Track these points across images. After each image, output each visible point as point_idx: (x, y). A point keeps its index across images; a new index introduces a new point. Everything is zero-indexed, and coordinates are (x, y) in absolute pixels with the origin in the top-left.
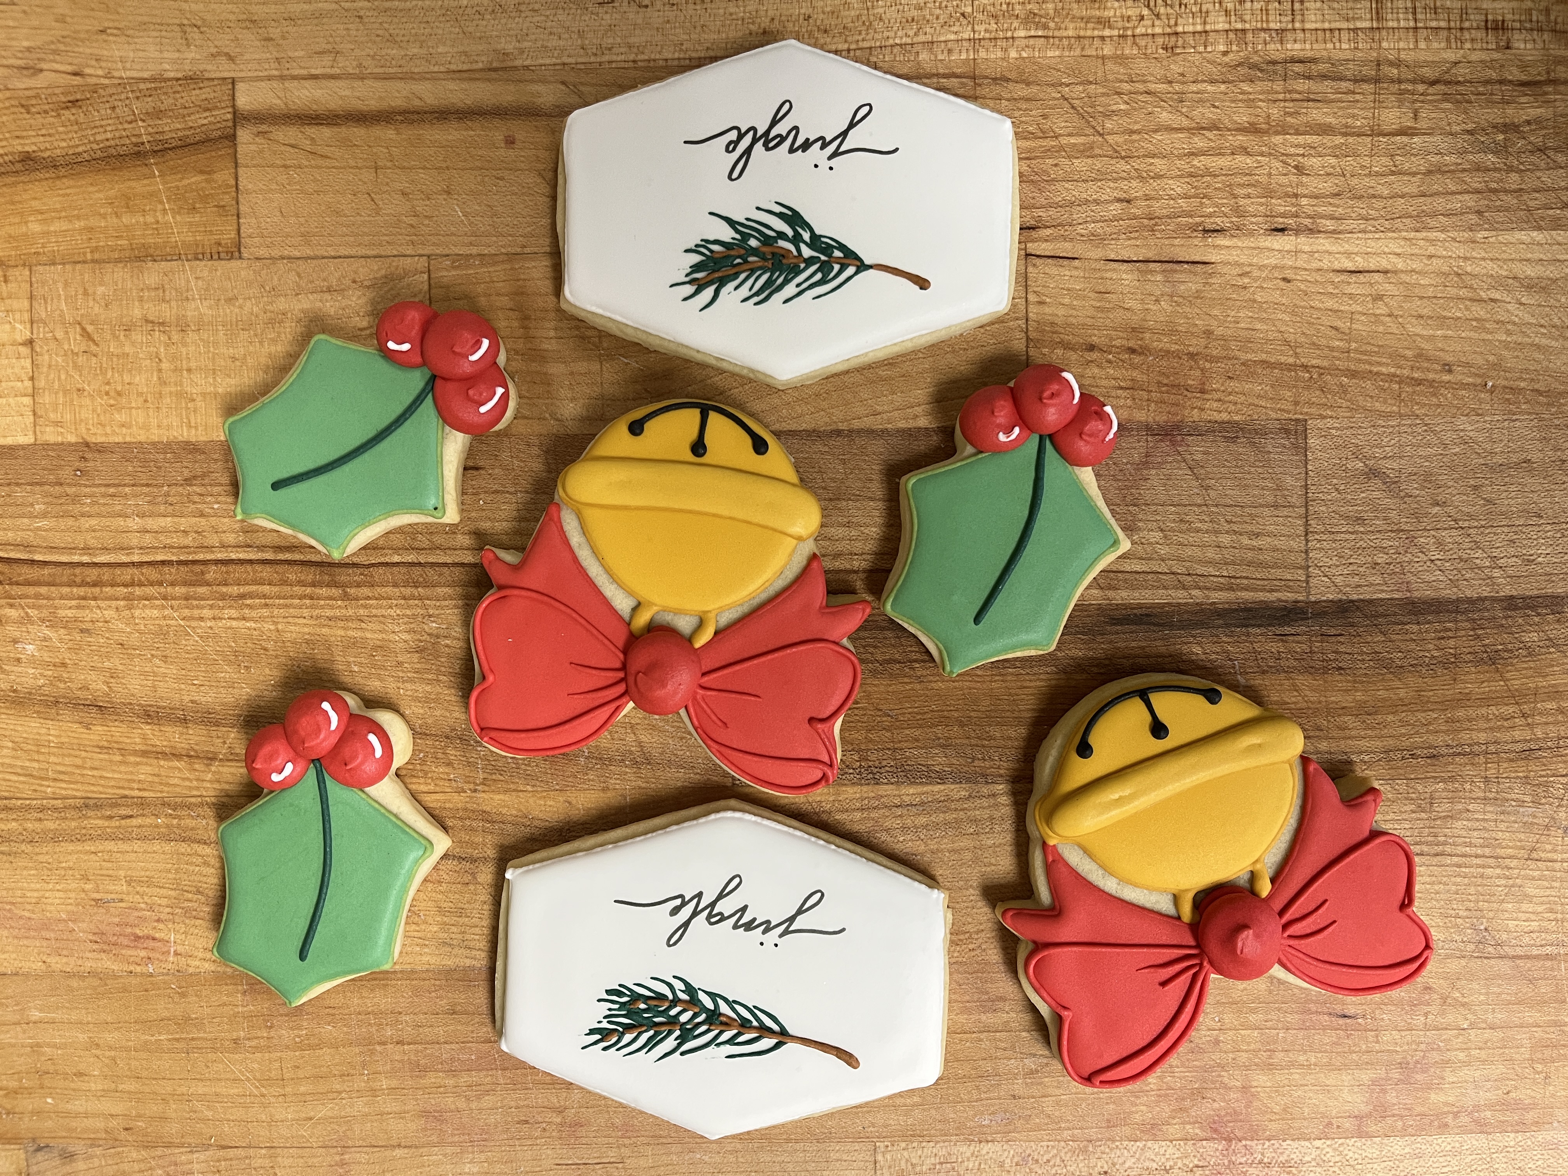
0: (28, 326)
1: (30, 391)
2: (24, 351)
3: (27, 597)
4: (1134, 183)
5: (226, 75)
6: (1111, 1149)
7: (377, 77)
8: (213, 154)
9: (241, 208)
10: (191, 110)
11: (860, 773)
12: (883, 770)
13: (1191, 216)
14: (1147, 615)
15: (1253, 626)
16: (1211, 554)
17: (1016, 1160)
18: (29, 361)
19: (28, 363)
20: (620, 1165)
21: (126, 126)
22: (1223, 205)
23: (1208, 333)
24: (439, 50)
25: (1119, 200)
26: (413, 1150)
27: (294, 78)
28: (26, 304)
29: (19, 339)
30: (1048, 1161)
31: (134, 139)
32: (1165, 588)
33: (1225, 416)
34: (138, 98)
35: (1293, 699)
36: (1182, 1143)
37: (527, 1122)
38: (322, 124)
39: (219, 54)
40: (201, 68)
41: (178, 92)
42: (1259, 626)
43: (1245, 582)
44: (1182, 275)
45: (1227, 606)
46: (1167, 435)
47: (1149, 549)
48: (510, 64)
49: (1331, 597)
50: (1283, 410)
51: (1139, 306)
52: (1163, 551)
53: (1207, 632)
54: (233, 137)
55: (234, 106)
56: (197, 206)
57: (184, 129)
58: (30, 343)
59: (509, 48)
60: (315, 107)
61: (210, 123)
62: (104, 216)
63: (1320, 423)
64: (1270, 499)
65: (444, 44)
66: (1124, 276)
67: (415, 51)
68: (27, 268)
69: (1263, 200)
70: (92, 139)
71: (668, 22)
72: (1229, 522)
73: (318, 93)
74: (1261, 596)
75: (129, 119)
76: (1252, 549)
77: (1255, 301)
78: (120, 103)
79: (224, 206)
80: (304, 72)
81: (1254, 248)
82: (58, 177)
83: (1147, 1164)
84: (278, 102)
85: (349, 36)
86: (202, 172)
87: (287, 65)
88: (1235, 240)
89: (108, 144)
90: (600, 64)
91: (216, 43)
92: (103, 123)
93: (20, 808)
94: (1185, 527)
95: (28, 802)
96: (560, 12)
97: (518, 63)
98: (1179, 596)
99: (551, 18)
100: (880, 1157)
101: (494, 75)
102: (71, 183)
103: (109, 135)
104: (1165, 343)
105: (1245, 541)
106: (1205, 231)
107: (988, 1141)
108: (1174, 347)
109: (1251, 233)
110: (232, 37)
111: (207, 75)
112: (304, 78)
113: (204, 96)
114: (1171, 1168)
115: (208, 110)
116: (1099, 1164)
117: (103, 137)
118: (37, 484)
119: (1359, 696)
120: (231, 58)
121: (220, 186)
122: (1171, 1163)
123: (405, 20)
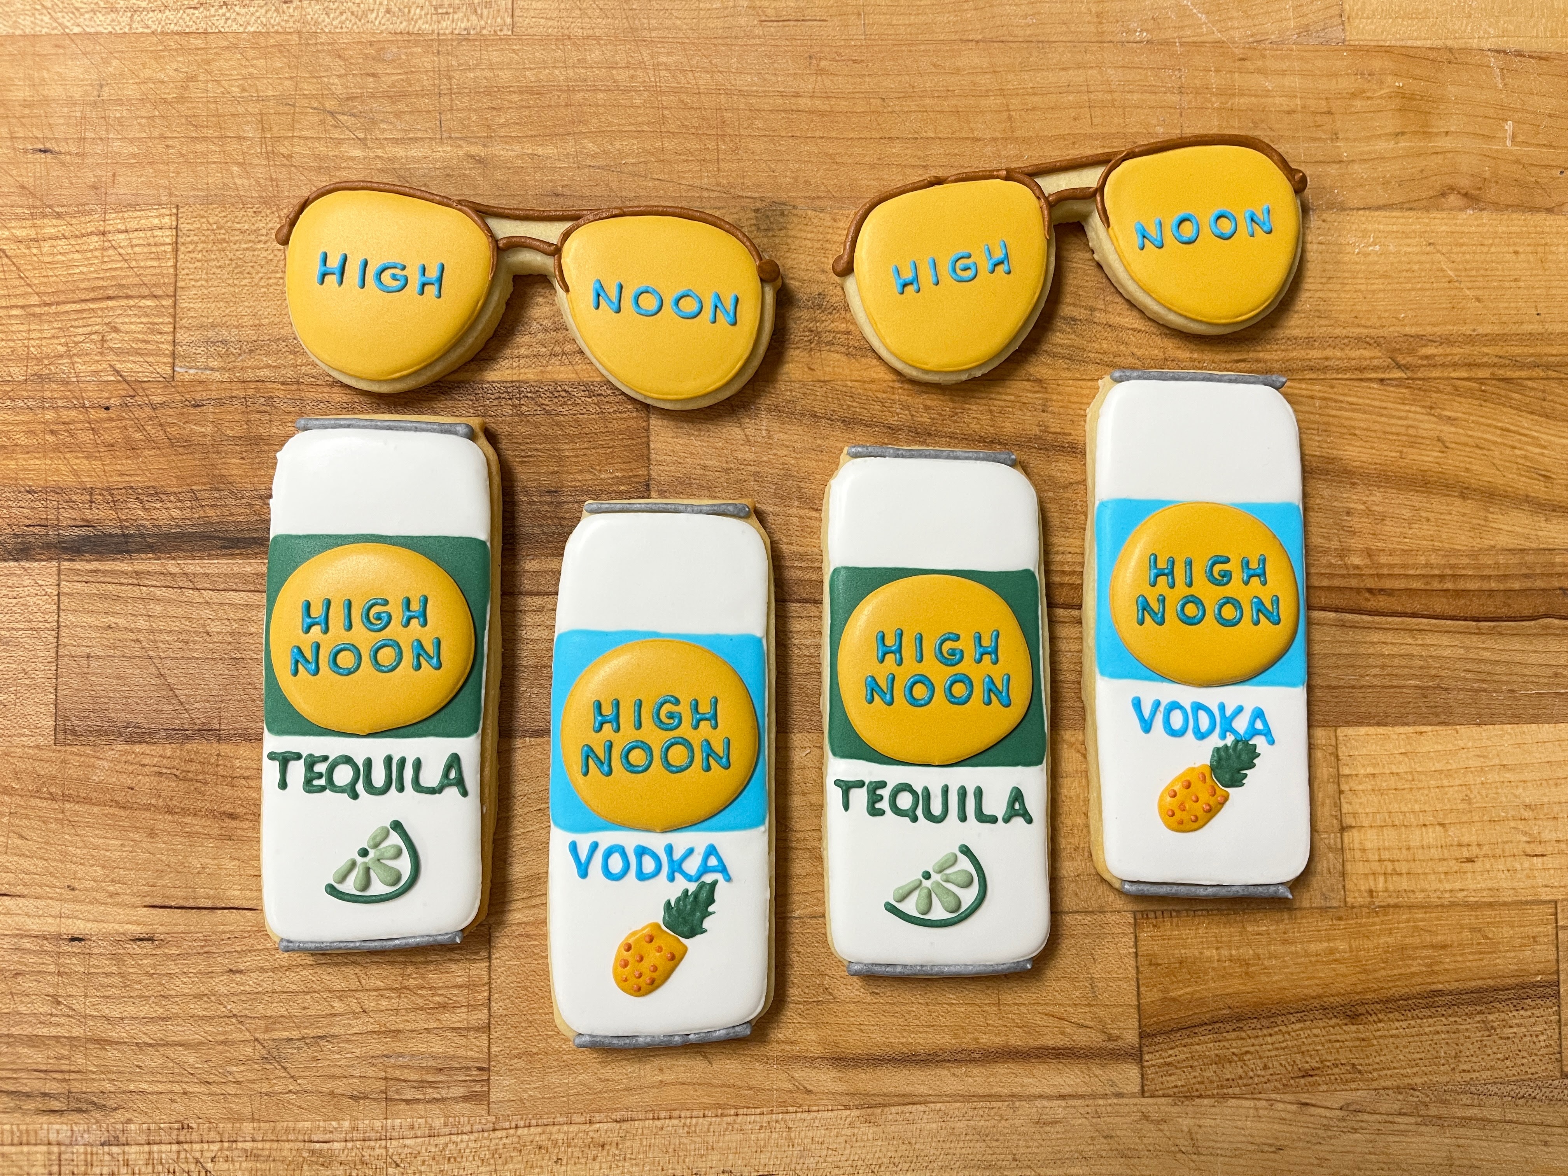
0: (1346, 845)
1: (1342, 780)
2: (1349, 821)
3: (1342, 576)
4: (224, 990)
5: (1150, 1101)
6: (279, 24)
7: (999, 1097)
8: (1162, 1018)
9: (1133, 963)
10: (1185, 1064)
11: (520, 392)
12: (497, 395)
13: (166, 955)
14: (225, 548)
15: (117, 535)
16: (158, 609)
17: (374, 15)
18: (1344, 811)
19: (1346, 808)
20: (763, 18)
21: (1252, 1049)
22: (133, 967)
23: (152, 834)
24: (934, 1125)
25: (240, 972)
26: (965, 37)
27: (1082, 1097)
28: (1349, 867)
29: (1355, 832)
30: (341, 14)
31: (1243, 1035)
32: (207, 575)
33: (138, 748)
34: (1241, 1078)
35: (78, 461)
36: (209, 30)
37: (855, 62)
38: (1054, 1049)
39: (1158, 1122)
40: (1176, 1109)
41: (1199, 1083)
42: (111, 535)
43: (123, 580)
44: (178, 896)
45: (143, 556)
46: (199, 730)
47: (221, 614)
48: (863, 1112)
49: (36, 564)
50: (76, 754)
51: (223, 862)
52: (207, 613)
53: (165, 529)
54: (1142, 1035)
55: (1142, 1067)
56: (1177, 965)
57: (1192, 1044)
58: (1343, 829)
59: (864, 1128)
60: (1060, 1066)
61: (1166, 1050)
62: (1271, 956)
63: (41, 741)
64: (94, 663)
65: (930, 1130)
66: (237, 893)
67: (959, 1124)
68: (1349, 904)
69: (92, 970)
70: (1287, 1036)
71: (702, 1156)
72: (138, 641)
73: (1058, 1080)
74: (108, 566)
75: (1249, 1056)
76: (114, 614)
77: (103, 867)
78: (1259, 1072)
79: (1150, 964)
80: (1071, 1102)
81: (102, 921)
82: (1319, 997)
83: (243, 11)
84: (1098, 1072)
85: (1026, 1141)
86: (1174, 1000)
87: (1089, 1109)
88: (121, 930)
89: (1270, 1031)
90: (772, 1113)
91: (1161, 1134)
92: (1274, 1053)
93: (1346, 370)
94: (183, 637)
95: (1340, 376)
96: (811, 1166)
97: (855, 1113)
98: (194, 566)
99: (821, 1160)
100: (509, 21)
101: (879, 1100)
102: (1306, 991)
103: (1269, 1039)
104: (197, 824)
105: (122, 622)
106: (151, 939)
107: (401, 33)
108: (188, 820)
109: (105, 937)
110: (1146, 1141)
111: (1170, 1100)
112: (1071, 1096)
113: (1173, 1078)
114: (221, 7)
115: (1168, 1064)
116: (291, 10)
117: (1274, 1038)
118: (1334, 688)
119: (12, 464)
120: (1146, 1117)
121: (1155, 986)
122: (221, 12)
123: (971, 1157)
